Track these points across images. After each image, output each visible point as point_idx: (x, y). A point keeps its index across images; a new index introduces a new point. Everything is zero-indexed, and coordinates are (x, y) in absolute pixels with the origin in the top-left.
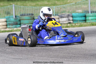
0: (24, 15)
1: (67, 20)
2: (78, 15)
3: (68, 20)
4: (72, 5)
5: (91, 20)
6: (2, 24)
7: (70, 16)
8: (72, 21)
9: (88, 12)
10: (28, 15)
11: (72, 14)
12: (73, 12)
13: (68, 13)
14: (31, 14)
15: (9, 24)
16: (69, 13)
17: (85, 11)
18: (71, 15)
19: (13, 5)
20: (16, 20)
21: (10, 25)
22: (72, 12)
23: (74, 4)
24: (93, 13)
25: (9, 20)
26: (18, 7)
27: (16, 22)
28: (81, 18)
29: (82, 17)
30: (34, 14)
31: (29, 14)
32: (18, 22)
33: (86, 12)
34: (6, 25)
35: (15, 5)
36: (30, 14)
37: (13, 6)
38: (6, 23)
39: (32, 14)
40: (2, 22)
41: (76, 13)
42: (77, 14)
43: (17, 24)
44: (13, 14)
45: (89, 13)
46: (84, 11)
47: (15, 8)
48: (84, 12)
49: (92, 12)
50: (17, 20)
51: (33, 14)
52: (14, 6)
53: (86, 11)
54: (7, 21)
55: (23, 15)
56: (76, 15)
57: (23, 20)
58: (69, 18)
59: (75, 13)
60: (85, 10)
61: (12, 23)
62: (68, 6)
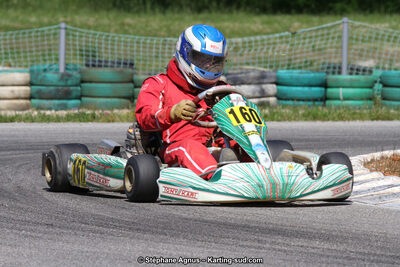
0: (100, 66)
1: (254, 93)
2: (297, 79)
3: (257, 94)
4: (281, 37)
5: (345, 99)
6: (13, 91)
7: (265, 81)
8: (272, 100)
9: (337, 70)
10: (112, 67)
11: (276, 71)
12: (283, 66)
13: (262, 69)
14: (125, 64)
15: (39, 92)
16: (265, 67)
17: (326, 66)
18: (273, 74)
19: (63, 25)
20: (67, 80)
21: (41, 96)
22: (277, 66)
23: (287, 37)
24: (357, 74)
25: (40, 77)
26: (77, 34)
27: (66, 88)
28: (306, 89)
29: (311, 86)
30: (135, 62)
31: (116, 60)
32: (72, 88)
33: (331, 70)
34: (28, 96)
35: (69, 27)
36: (122, 61)
37: (60, 28)
38: (28, 88)
39: (129, 62)
40: (13, 85)
41: (294, 68)
42: (296, 73)
43: (67, 95)
44: (57, 59)
45: (340, 73)
46: (324, 63)
47: (67, 34)
48: (323, 69)
49: (352, 69)
50: (69, 82)
51: (132, 65)
52: (66, 29)
53: (329, 64)
54: (34, 81)
55: (94, 66)
56: (291, 78)
57: (91, 82)
58: (264, 86)
59: (288, 69)
60: (327, 61)
61: (50, 92)
62: (266, 42)
